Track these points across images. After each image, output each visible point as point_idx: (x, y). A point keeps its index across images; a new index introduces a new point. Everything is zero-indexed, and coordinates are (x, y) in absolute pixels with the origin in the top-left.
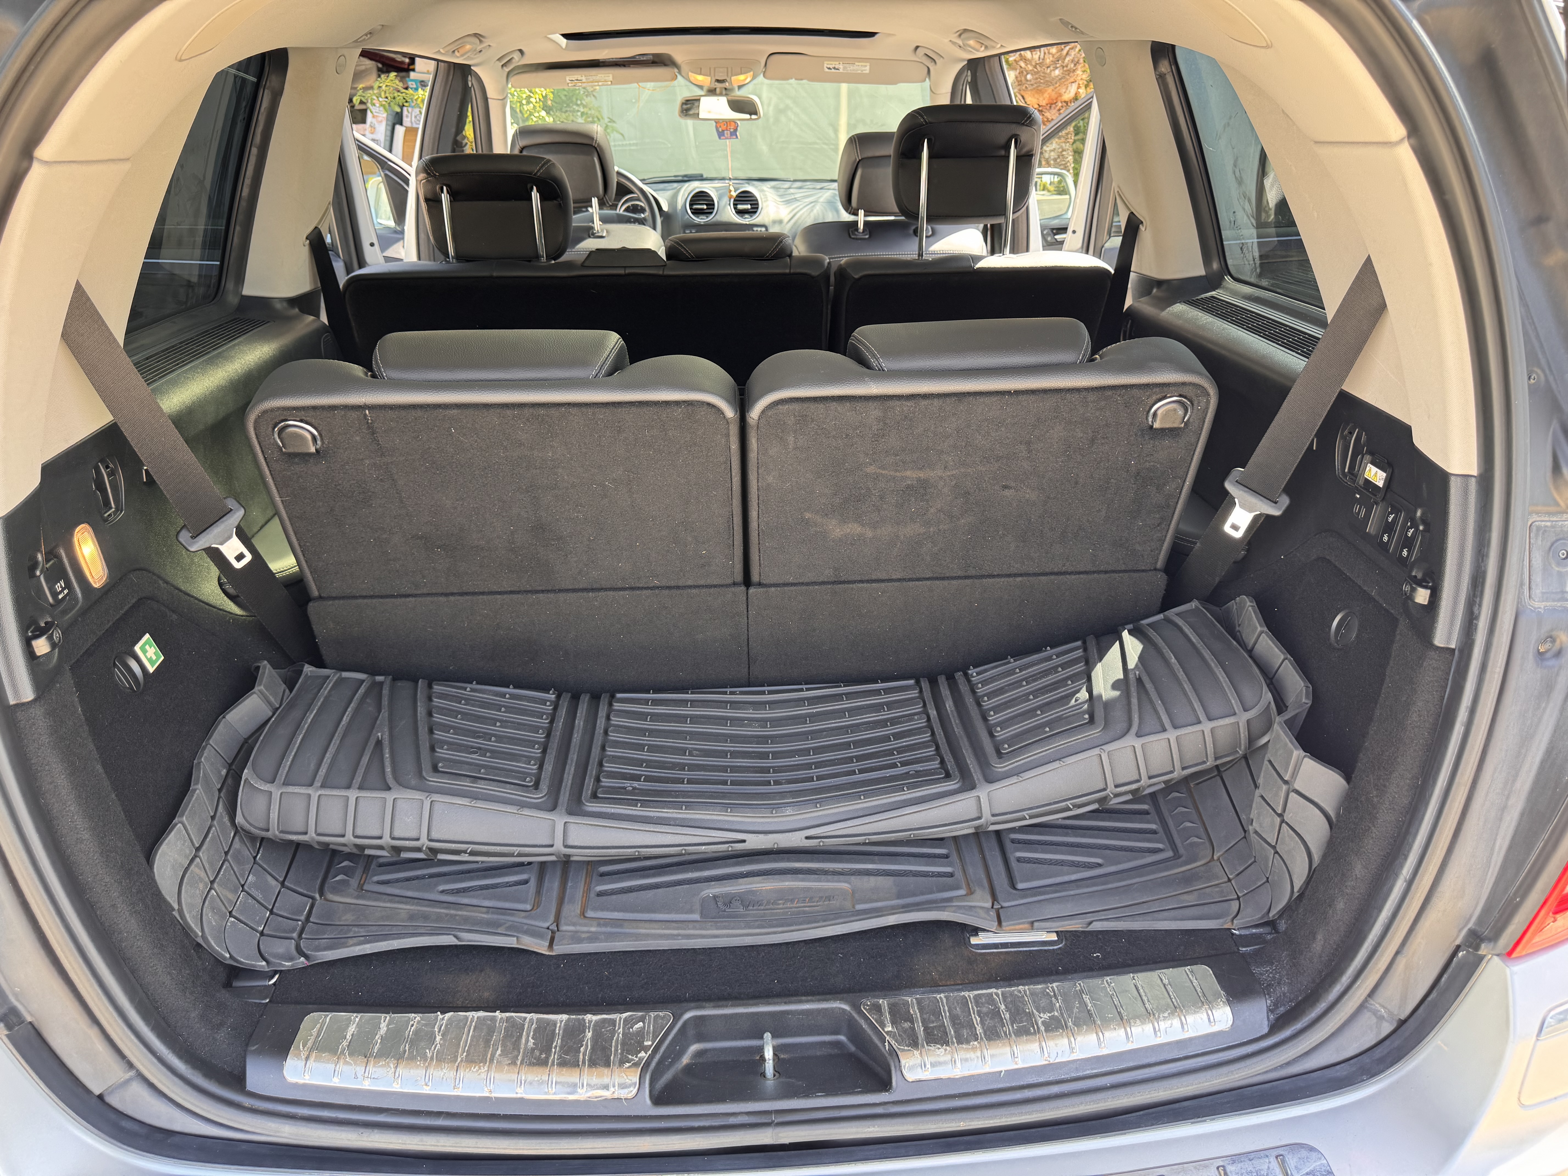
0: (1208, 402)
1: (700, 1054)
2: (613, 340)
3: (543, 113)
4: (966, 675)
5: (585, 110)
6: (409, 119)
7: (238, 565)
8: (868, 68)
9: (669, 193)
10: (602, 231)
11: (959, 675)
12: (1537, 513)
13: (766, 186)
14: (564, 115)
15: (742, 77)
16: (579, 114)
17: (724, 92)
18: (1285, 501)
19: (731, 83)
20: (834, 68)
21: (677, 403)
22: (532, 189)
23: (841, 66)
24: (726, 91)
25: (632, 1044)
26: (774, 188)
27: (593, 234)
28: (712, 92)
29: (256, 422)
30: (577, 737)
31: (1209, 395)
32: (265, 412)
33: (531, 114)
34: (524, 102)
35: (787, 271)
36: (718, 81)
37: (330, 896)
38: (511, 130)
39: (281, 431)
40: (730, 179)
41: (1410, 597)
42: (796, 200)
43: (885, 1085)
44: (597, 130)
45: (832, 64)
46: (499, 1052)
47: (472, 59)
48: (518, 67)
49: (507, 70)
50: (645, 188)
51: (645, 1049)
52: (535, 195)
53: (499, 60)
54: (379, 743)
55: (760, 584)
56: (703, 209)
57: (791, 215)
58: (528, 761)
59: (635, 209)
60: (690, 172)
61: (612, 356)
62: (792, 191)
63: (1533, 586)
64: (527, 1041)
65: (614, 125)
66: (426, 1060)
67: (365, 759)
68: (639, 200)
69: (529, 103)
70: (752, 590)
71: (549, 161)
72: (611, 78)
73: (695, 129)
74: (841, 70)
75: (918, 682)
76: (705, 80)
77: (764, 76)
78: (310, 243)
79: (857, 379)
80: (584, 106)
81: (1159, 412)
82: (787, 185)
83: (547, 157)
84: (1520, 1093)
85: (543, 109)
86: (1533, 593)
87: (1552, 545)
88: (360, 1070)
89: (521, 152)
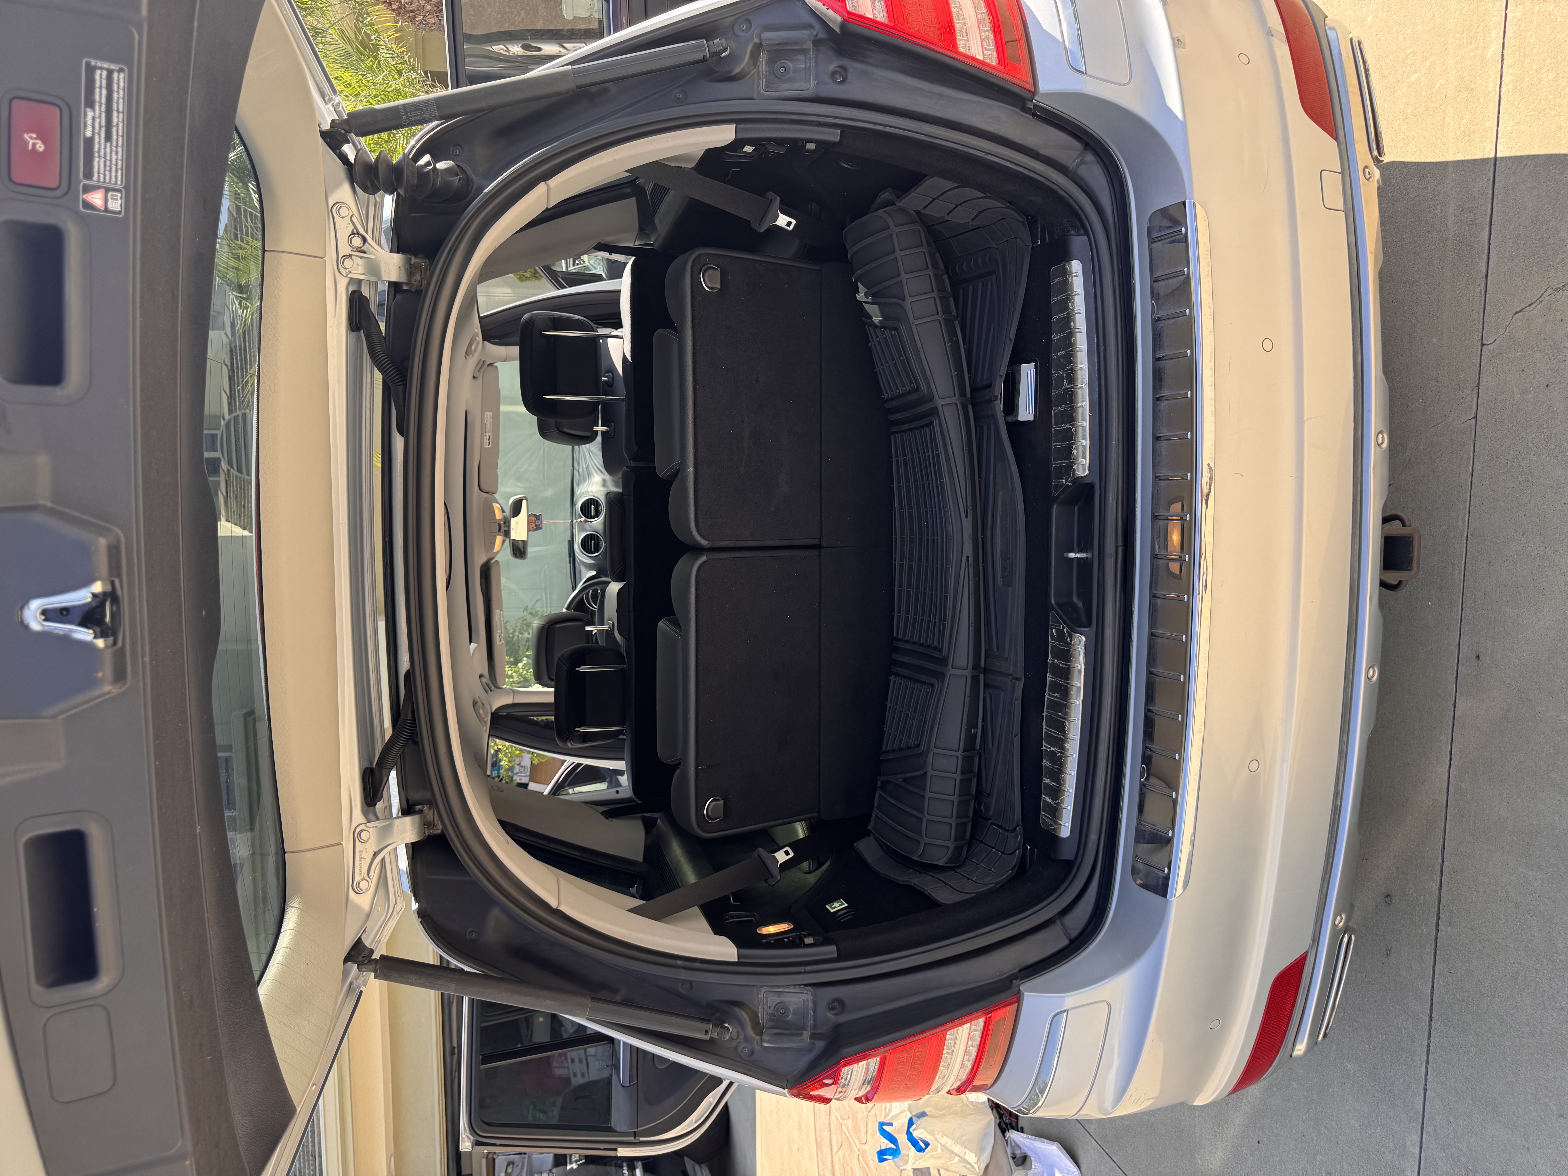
0: (705, 254)
1: (1079, 597)
2: (662, 624)
3: (520, 665)
4: (888, 400)
5: (517, 630)
6: (523, 778)
7: (792, 855)
8: (488, 413)
9: (583, 569)
10: (609, 624)
11: (888, 405)
12: (758, 87)
13: (578, 492)
14: (522, 648)
15: (497, 511)
16: (520, 636)
17: (507, 524)
18: (771, 194)
19: (500, 520)
20: (489, 439)
21: (697, 589)
22: (578, 671)
23: (487, 434)
24: (507, 522)
25: (1061, 636)
26: (578, 485)
27: (611, 631)
28: (507, 534)
29: (704, 832)
30: (912, 661)
31: (699, 255)
32: (698, 826)
33: (520, 675)
34: (511, 680)
35: (632, 498)
36: (500, 530)
37: (991, 813)
38: (537, 688)
39: (710, 818)
40: (572, 521)
41: (812, 152)
42: (587, 468)
43: (1091, 486)
44: (536, 623)
45: (486, 441)
46: (1060, 714)
47: (487, 711)
48: (491, 680)
49: (493, 688)
50: (579, 588)
51: (1064, 628)
52: (582, 669)
53: (487, 692)
54: (905, 780)
55: (820, 539)
56: (595, 543)
57: (599, 472)
58: (921, 690)
59: (595, 596)
60: (567, 551)
61: (671, 626)
62: (581, 470)
63: (802, 88)
64: (1056, 697)
65: (529, 607)
66: (1062, 757)
67: (910, 788)
68: (589, 592)
70: (824, 544)
71: (559, 658)
72: (498, 611)
73: (534, 546)
74: (490, 434)
75: (893, 433)
76: (499, 539)
77: (495, 493)
78: (611, 817)
79: (685, 480)
80: (514, 631)
81: (710, 285)
82: (576, 473)
83: (556, 660)
84: (1120, 84)
85: (517, 665)
86: (805, 88)
87: (777, 77)
88: (1066, 794)
89: (552, 680)
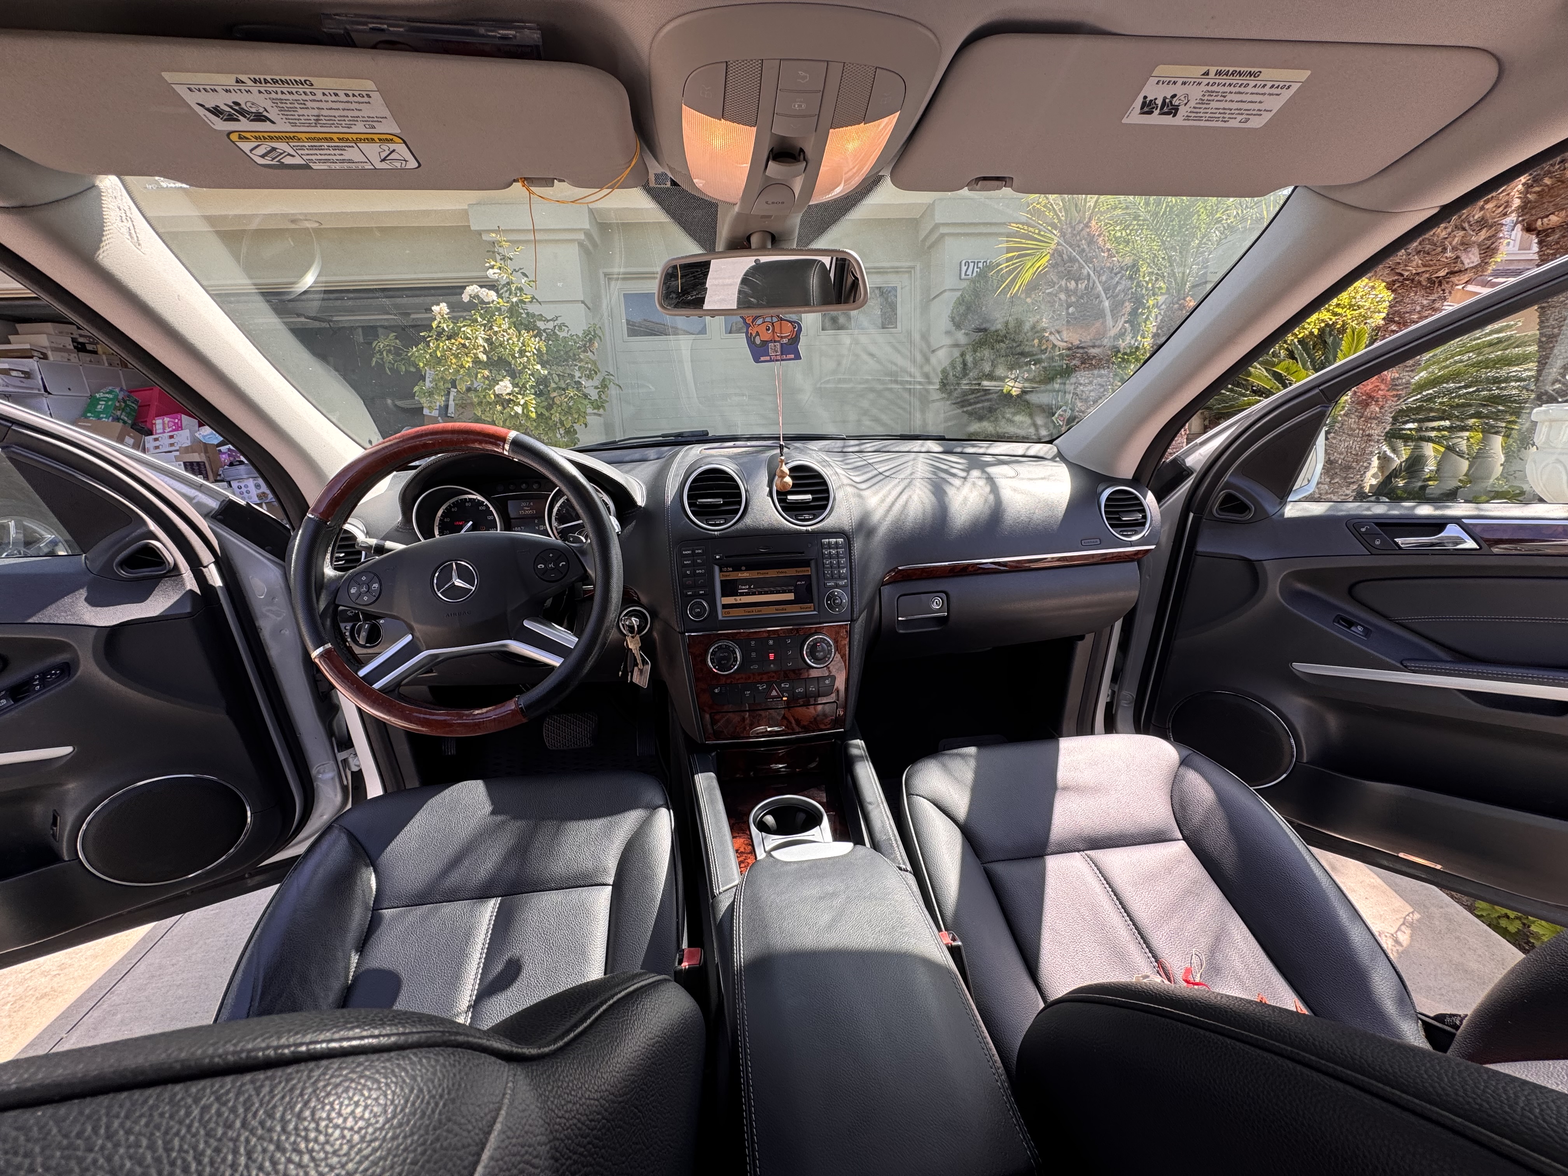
9: (649, 469)
56: (718, 504)
69: (522, 356)
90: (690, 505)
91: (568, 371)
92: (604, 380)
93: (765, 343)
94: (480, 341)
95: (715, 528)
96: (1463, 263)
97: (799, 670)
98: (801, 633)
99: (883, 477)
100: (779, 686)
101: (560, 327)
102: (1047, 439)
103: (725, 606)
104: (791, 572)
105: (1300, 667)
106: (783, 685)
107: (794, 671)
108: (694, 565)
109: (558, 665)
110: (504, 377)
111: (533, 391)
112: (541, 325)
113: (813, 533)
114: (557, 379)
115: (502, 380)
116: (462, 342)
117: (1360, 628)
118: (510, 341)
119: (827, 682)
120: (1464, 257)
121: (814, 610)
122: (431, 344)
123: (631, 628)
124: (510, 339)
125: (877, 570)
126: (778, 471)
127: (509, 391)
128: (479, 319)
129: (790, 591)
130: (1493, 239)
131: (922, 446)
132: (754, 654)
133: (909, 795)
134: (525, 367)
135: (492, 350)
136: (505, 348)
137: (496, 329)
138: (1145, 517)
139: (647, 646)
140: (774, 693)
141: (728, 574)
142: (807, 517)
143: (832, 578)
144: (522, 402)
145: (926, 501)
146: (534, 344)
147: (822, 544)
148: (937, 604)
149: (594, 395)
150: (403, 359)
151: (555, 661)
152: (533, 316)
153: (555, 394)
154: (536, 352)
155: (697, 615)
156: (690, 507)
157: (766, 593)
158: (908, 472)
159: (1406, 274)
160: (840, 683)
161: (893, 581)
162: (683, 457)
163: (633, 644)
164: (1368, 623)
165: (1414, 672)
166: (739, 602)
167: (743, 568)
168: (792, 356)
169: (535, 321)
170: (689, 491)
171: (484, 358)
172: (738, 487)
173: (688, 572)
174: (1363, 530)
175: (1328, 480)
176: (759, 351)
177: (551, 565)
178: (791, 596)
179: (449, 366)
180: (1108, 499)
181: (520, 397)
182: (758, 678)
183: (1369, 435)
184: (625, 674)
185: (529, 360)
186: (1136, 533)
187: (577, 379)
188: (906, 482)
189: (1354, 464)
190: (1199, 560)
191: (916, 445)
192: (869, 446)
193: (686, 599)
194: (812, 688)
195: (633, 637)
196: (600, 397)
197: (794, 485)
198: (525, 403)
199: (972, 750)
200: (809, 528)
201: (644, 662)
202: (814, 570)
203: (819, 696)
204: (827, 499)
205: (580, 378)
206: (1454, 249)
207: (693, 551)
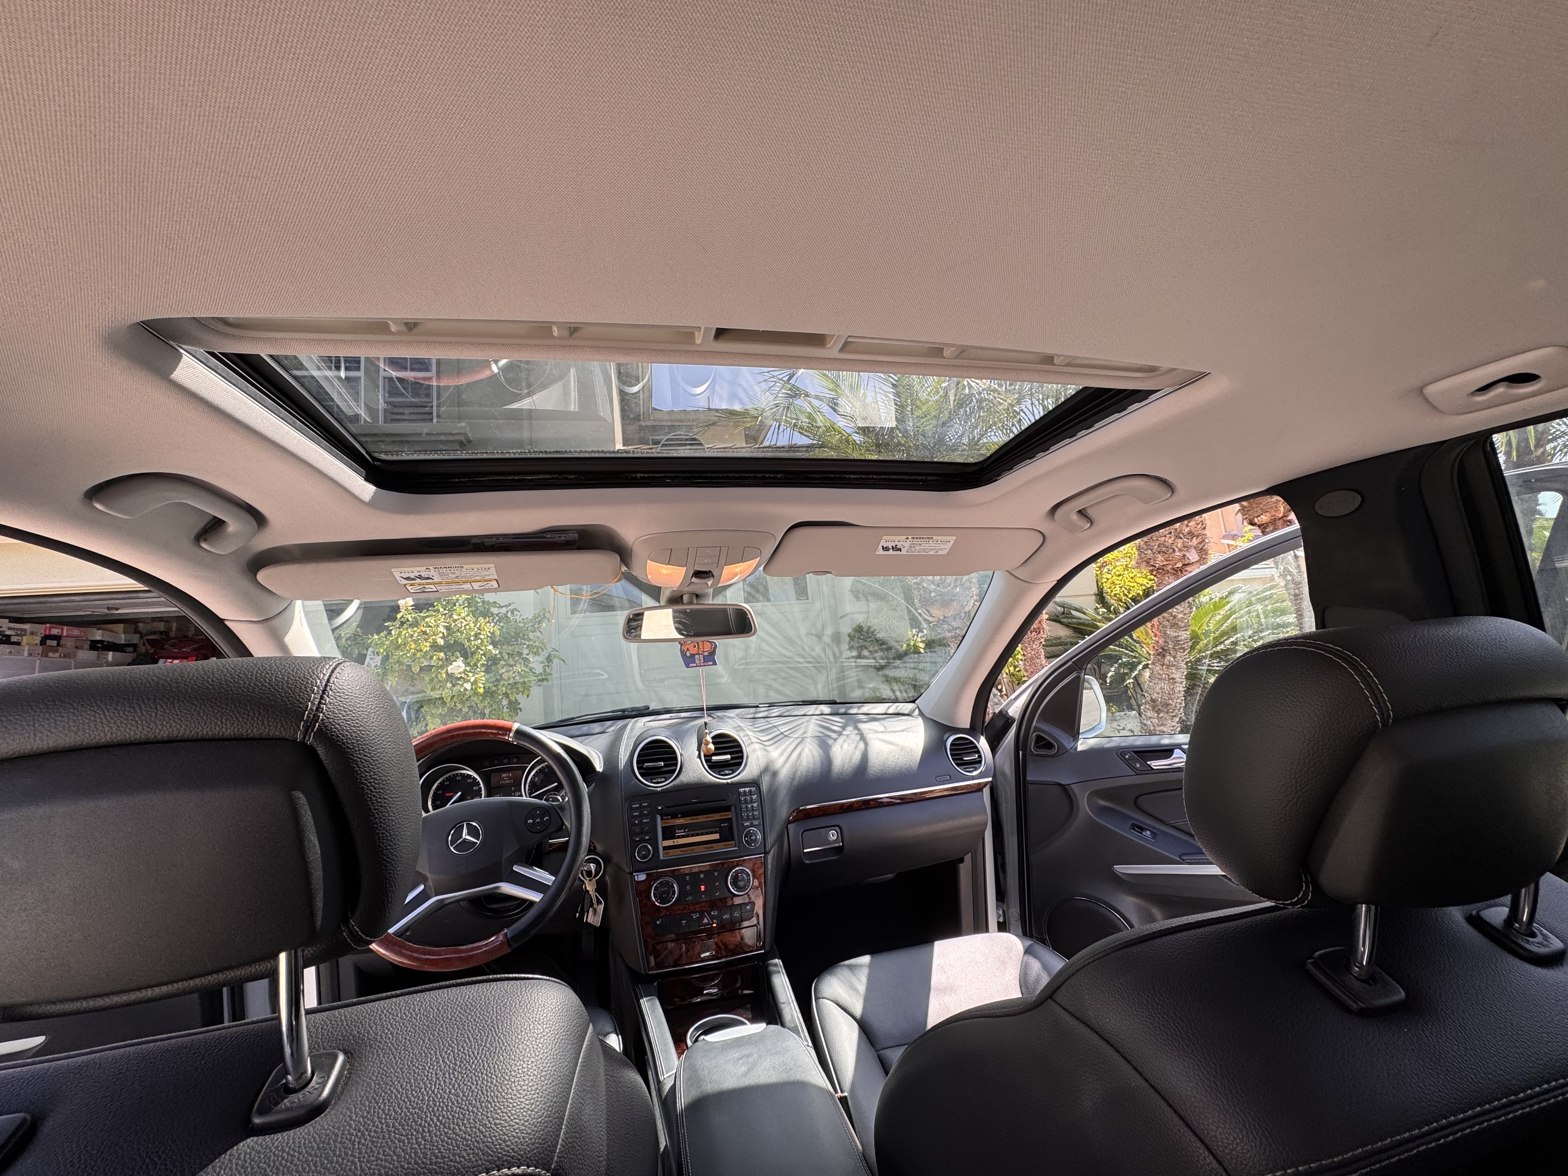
36: (698, 574)
56: (660, 767)
62: (772, 722)
69: (476, 639)
74: (904, 552)
90: (639, 768)
91: (517, 650)
92: (549, 656)
93: (693, 655)
94: (441, 629)
95: (659, 786)
96: (1188, 559)
97: (725, 898)
98: (726, 866)
99: (784, 736)
100: (709, 914)
101: (512, 612)
102: (911, 699)
103: (665, 848)
104: (717, 816)
105: (1122, 869)
106: (712, 913)
107: (721, 900)
108: (642, 815)
109: (538, 900)
110: (457, 658)
111: (483, 669)
112: (495, 610)
113: (732, 784)
114: (506, 657)
115: (455, 661)
116: (424, 629)
117: (1148, 833)
118: (468, 627)
119: (748, 907)
120: (1188, 555)
121: (735, 847)
122: (393, 632)
123: (589, 873)
124: (467, 625)
125: (784, 811)
126: (704, 740)
127: (461, 670)
128: (441, 610)
129: (716, 832)
130: (1203, 544)
131: (816, 709)
132: (688, 887)
133: (817, 999)
134: (478, 648)
135: (449, 635)
136: (462, 633)
137: (455, 617)
138: (980, 756)
139: (601, 889)
140: (705, 921)
141: (668, 821)
142: (727, 772)
143: (748, 819)
144: (472, 679)
145: (816, 754)
146: (489, 628)
147: (739, 793)
148: (833, 835)
149: (539, 669)
150: (358, 643)
151: (535, 897)
152: (488, 603)
153: (503, 670)
154: (489, 635)
155: (644, 857)
156: (638, 770)
157: (697, 835)
158: (801, 732)
159: (1157, 566)
160: (759, 908)
161: (795, 820)
162: (632, 729)
163: (590, 887)
164: (1155, 828)
165: (1190, 864)
166: (676, 844)
167: (679, 816)
168: (711, 663)
169: (489, 608)
170: (638, 757)
171: (441, 642)
172: (674, 752)
173: (637, 822)
174: (1127, 757)
175: (1156, 715)
176: (689, 660)
177: (538, 820)
178: (716, 836)
179: (408, 652)
180: (952, 745)
181: (470, 674)
182: (692, 908)
183: (1173, 678)
184: (582, 916)
185: (482, 641)
186: (976, 769)
187: (524, 656)
188: (799, 740)
189: (1170, 702)
190: (1031, 787)
191: (811, 709)
192: (776, 711)
193: (634, 844)
194: (736, 914)
195: (590, 880)
196: (545, 671)
197: (716, 749)
198: (476, 680)
199: (866, 959)
200: (729, 781)
201: (599, 902)
202: (734, 814)
203: (742, 921)
204: (742, 757)
205: (527, 654)
206: (1180, 550)
207: (641, 805)
